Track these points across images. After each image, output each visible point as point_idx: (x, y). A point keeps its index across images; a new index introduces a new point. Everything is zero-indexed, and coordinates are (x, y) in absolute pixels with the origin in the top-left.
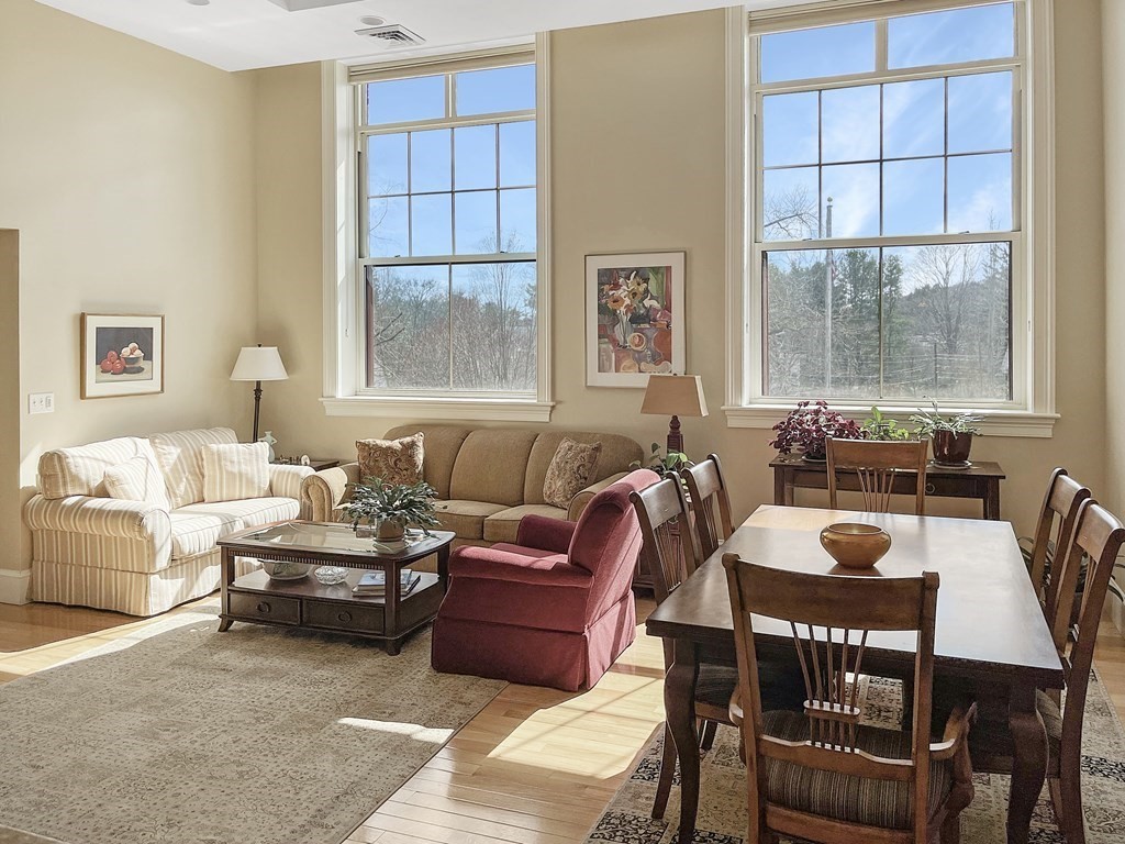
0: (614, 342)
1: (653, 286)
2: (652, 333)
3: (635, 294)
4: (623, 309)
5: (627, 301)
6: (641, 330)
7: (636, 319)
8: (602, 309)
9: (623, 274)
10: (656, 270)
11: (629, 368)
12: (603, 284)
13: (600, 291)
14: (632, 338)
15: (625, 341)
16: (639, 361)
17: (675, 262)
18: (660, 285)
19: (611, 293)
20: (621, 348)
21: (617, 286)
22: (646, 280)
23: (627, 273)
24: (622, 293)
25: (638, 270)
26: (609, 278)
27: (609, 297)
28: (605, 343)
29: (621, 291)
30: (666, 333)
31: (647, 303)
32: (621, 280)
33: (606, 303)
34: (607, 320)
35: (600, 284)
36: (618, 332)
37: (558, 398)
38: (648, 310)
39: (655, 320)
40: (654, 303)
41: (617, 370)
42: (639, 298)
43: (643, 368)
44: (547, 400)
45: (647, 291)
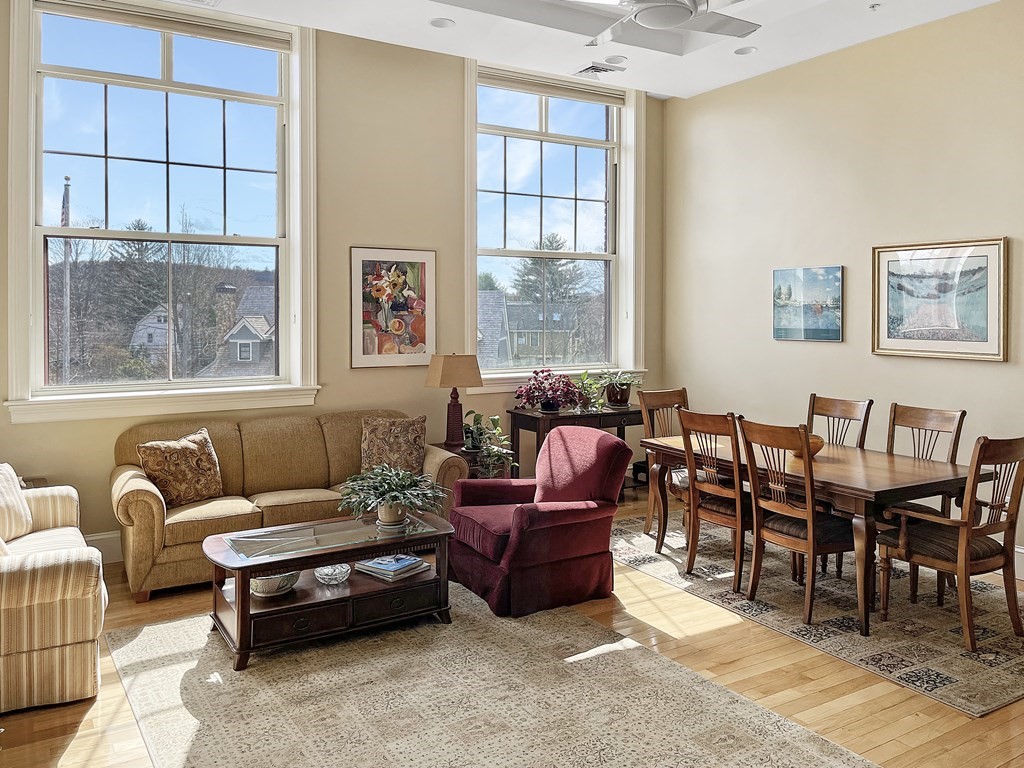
0: (377, 327)
1: (410, 278)
2: (410, 319)
3: (395, 285)
4: (385, 298)
5: (389, 291)
6: (401, 317)
7: (396, 307)
8: (366, 298)
9: (385, 266)
10: (412, 265)
11: (390, 350)
12: (368, 274)
13: (364, 280)
14: (393, 323)
15: (387, 327)
16: (398, 344)
17: (428, 259)
18: (416, 278)
19: (375, 282)
20: (383, 332)
21: (379, 277)
22: (405, 273)
23: (389, 265)
24: (383, 283)
25: (397, 263)
26: (372, 269)
27: (372, 286)
28: (368, 328)
29: (383, 281)
30: (422, 318)
31: (406, 293)
32: (384, 271)
33: (370, 292)
34: (370, 306)
35: (365, 274)
36: (381, 318)
37: (322, 381)
38: (406, 299)
39: (412, 308)
40: (411, 293)
41: (380, 352)
42: (398, 288)
43: (402, 350)
44: (313, 384)
45: (405, 282)
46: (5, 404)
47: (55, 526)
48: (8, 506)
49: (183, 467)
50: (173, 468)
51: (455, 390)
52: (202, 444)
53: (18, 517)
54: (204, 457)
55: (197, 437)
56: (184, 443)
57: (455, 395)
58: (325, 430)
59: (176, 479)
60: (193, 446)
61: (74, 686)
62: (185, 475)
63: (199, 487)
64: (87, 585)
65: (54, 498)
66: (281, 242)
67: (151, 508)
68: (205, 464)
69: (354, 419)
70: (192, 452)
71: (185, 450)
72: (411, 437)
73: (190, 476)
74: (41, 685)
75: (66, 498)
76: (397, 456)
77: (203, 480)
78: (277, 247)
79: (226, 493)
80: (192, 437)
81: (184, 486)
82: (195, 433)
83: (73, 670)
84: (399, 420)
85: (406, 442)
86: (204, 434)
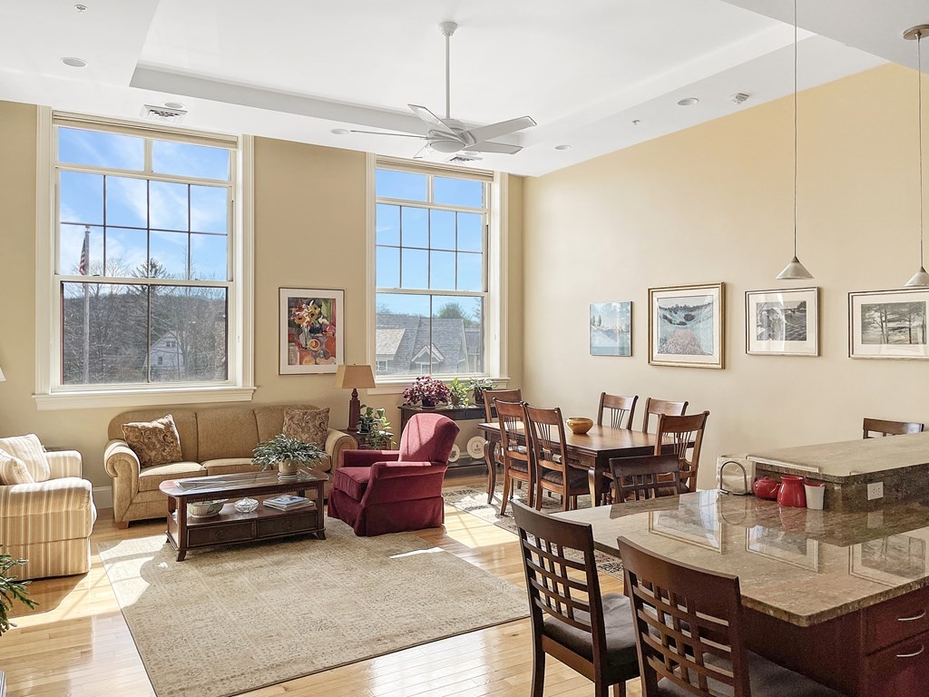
0: (299, 345)
1: (324, 310)
2: (324, 340)
3: (313, 315)
4: (305, 324)
5: (308, 319)
6: (317, 338)
7: (313, 331)
8: (291, 324)
9: (305, 301)
10: (326, 300)
11: (309, 362)
12: (292, 307)
13: (290, 312)
14: (311, 342)
15: (306, 345)
16: (315, 357)
17: (338, 296)
18: (328, 310)
19: (297, 313)
20: (303, 349)
21: (301, 309)
22: (320, 306)
23: (308, 301)
24: (304, 313)
25: (314, 300)
26: (295, 304)
27: (295, 316)
28: (292, 346)
30: (333, 339)
31: (321, 320)
32: (304, 305)
33: (294, 320)
34: (294, 331)
35: (290, 307)
36: (302, 339)
37: (257, 384)
38: (321, 325)
39: (325, 331)
40: (325, 321)
41: (301, 363)
42: (315, 317)
43: (318, 361)
44: (251, 385)
45: (320, 313)
46: (33, 396)
47: (66, 477)
48: (34, 461)
49: (154, 440)
50: (146, 440)
51: (355, 390)
52: (168, 426)
53: (41, 469)
54: (168, 434)
55: (165, 420)
56: (155, 424)
57: (355, 394)
58: (258, 418)
59: (148, 448)
60: (162, 427)
61: (73, 566)
62: (155, 445)
63: (164, 454)
64: (81, 502)
65: (65, 458)
66: (230, 285)
67: (129, 465)
68: (169, 439)
69: (278, 411)
70: (160, 430)
71: (155, 428)
72: (317, 423)
73: (158, 446)
74: (53, 564)
75: (72, 459)
76: (306, 436)
77: (167, 450)
78: (227, 288)
79: (185, 459)
80: (161, 420)
81: (154, 453)
82: (163, 417)
83: (73, 553)
84: (309, 411)
85: (314, 426)
86: (170, 418)
